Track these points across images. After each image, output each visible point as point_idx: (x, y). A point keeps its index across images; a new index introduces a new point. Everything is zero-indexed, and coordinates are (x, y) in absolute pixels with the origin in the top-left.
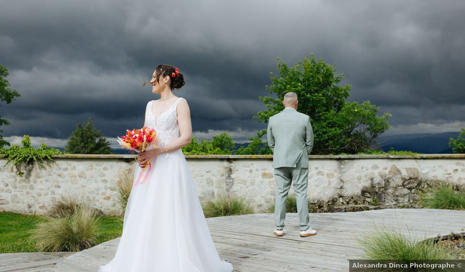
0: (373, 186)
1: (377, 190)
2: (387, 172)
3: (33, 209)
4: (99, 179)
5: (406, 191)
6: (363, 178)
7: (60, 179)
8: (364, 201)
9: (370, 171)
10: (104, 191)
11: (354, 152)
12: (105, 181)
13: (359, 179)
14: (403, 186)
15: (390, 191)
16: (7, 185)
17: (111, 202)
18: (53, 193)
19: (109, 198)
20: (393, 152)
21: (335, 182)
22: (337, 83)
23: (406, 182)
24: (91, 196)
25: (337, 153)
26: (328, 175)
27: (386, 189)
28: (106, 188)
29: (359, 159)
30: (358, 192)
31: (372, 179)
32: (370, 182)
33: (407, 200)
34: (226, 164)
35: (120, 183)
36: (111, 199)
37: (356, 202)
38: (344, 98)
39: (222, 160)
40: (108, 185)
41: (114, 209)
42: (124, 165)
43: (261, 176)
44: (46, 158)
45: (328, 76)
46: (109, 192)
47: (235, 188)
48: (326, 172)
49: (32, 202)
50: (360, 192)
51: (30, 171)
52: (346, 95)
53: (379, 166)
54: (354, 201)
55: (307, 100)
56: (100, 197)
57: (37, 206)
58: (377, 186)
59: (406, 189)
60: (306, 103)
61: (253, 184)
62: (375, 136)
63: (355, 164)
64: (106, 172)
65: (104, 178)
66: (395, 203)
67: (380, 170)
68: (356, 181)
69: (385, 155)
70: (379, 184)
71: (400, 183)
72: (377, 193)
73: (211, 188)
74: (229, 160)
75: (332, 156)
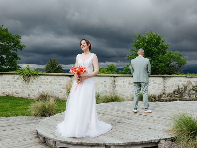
0: (179, 89)
1: (181, 91)
2: (185, 83)
3: (30, 96)
4: (58, 84)
5: (194, 92)
6: (175, 86)
7: (42, 84)
8: (175, 96)
9: (178, 82)
10: (60, 89)
11: (170, 74)
12: (60, 85)
13: (173, 86)
14: (193, 89)
15: (187, 92)
16: (20, 86)
17: (63, 94)
18: (39, 89)
19: (62, 92)
20: (189, 74)
21: (161, 87)
22: (163, 42)
23: (194, 88)
24: (54, 91)
25: (162, 74)
26: (158, 84)
27: (185, 91)
28: (61, 88)
29: (173, 77)
30: (172, 92)
31: (178, 86)
32: (177, 87)
33: (194, 96)
34: (113, 78)
35: (67, 86)
36: (63, 93)
37: (171, 97)
38: (166, 49)
39: (111, 76)
40: (62, 87)
41: (64, 97)
42: (69, 78)
43: (128, 84)
44: (36, 75)
45: (159, 39)
46: (62, 90)
47: (116, 89)
48: (157, 82)
49: (30, 93)
50: (173, 92)
51: (29, 80)
52: (167, 48)
53: (182, 80)
54: (170, 96)
55: (149, 50)
56: (58, 92)
57: (32, 95)
58: (181, 90)
59: (194, 91)
60: (149, 52)
61: (124, 87)
62: (180, 67)
63: (171, 79)
64: (61, 81)
65: (60, 84)
66: (189, 97)
67: (182, 82)
68: (171, 87)
69: (185, 75)
70: (182, 88)
71: (192, 88)
72: (181, 92)
73: (106, 89)
74: (114, 77)
75: (160, 75)
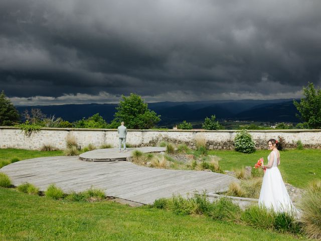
1: (154, 142)
2: (158, 136)
3: (31, 148)
4: (58, 137)
7: (42, 137)
8: (150, 145)
9: (152, 135)
10: (59, 141)
11: (147, 129)
12: (60, 138)
13: (149, 138)
15: (159, 142)
16: (21, 139)
18: (39, 142)
19: (61, 144)
20: (160, 129)
21: (141, 139)
23: (164, 139)
24: (54, 143)
25: (142, 129)
26: (139, 137)
27: (157, 141)
29: (149, 131)
32: (152, 139)
34: (104, 132)
39: (102, 131)
40: (61, 139)
42: (67, 132)
44: (38, 130)
46: (61, 142)
47: (107, 140)
48: (138, 135)
49: (31, 145)
50: (149, 142)
51: (30, 134)
53: (155, 133)
56: (58, 144)
57: (33, 147)
61: (113, 139)
63: (147, 133)
64: (60, 135)
67: (156, 135)
69: (157, 130)
70: (155, 139)
71: (162, 139)
73: (98, 141)
74: (105, 131)
75: (140, 130)
